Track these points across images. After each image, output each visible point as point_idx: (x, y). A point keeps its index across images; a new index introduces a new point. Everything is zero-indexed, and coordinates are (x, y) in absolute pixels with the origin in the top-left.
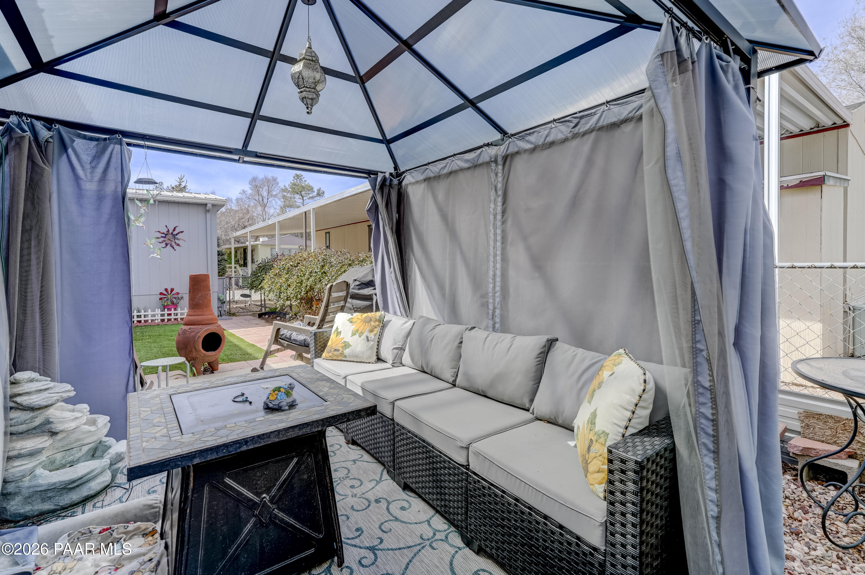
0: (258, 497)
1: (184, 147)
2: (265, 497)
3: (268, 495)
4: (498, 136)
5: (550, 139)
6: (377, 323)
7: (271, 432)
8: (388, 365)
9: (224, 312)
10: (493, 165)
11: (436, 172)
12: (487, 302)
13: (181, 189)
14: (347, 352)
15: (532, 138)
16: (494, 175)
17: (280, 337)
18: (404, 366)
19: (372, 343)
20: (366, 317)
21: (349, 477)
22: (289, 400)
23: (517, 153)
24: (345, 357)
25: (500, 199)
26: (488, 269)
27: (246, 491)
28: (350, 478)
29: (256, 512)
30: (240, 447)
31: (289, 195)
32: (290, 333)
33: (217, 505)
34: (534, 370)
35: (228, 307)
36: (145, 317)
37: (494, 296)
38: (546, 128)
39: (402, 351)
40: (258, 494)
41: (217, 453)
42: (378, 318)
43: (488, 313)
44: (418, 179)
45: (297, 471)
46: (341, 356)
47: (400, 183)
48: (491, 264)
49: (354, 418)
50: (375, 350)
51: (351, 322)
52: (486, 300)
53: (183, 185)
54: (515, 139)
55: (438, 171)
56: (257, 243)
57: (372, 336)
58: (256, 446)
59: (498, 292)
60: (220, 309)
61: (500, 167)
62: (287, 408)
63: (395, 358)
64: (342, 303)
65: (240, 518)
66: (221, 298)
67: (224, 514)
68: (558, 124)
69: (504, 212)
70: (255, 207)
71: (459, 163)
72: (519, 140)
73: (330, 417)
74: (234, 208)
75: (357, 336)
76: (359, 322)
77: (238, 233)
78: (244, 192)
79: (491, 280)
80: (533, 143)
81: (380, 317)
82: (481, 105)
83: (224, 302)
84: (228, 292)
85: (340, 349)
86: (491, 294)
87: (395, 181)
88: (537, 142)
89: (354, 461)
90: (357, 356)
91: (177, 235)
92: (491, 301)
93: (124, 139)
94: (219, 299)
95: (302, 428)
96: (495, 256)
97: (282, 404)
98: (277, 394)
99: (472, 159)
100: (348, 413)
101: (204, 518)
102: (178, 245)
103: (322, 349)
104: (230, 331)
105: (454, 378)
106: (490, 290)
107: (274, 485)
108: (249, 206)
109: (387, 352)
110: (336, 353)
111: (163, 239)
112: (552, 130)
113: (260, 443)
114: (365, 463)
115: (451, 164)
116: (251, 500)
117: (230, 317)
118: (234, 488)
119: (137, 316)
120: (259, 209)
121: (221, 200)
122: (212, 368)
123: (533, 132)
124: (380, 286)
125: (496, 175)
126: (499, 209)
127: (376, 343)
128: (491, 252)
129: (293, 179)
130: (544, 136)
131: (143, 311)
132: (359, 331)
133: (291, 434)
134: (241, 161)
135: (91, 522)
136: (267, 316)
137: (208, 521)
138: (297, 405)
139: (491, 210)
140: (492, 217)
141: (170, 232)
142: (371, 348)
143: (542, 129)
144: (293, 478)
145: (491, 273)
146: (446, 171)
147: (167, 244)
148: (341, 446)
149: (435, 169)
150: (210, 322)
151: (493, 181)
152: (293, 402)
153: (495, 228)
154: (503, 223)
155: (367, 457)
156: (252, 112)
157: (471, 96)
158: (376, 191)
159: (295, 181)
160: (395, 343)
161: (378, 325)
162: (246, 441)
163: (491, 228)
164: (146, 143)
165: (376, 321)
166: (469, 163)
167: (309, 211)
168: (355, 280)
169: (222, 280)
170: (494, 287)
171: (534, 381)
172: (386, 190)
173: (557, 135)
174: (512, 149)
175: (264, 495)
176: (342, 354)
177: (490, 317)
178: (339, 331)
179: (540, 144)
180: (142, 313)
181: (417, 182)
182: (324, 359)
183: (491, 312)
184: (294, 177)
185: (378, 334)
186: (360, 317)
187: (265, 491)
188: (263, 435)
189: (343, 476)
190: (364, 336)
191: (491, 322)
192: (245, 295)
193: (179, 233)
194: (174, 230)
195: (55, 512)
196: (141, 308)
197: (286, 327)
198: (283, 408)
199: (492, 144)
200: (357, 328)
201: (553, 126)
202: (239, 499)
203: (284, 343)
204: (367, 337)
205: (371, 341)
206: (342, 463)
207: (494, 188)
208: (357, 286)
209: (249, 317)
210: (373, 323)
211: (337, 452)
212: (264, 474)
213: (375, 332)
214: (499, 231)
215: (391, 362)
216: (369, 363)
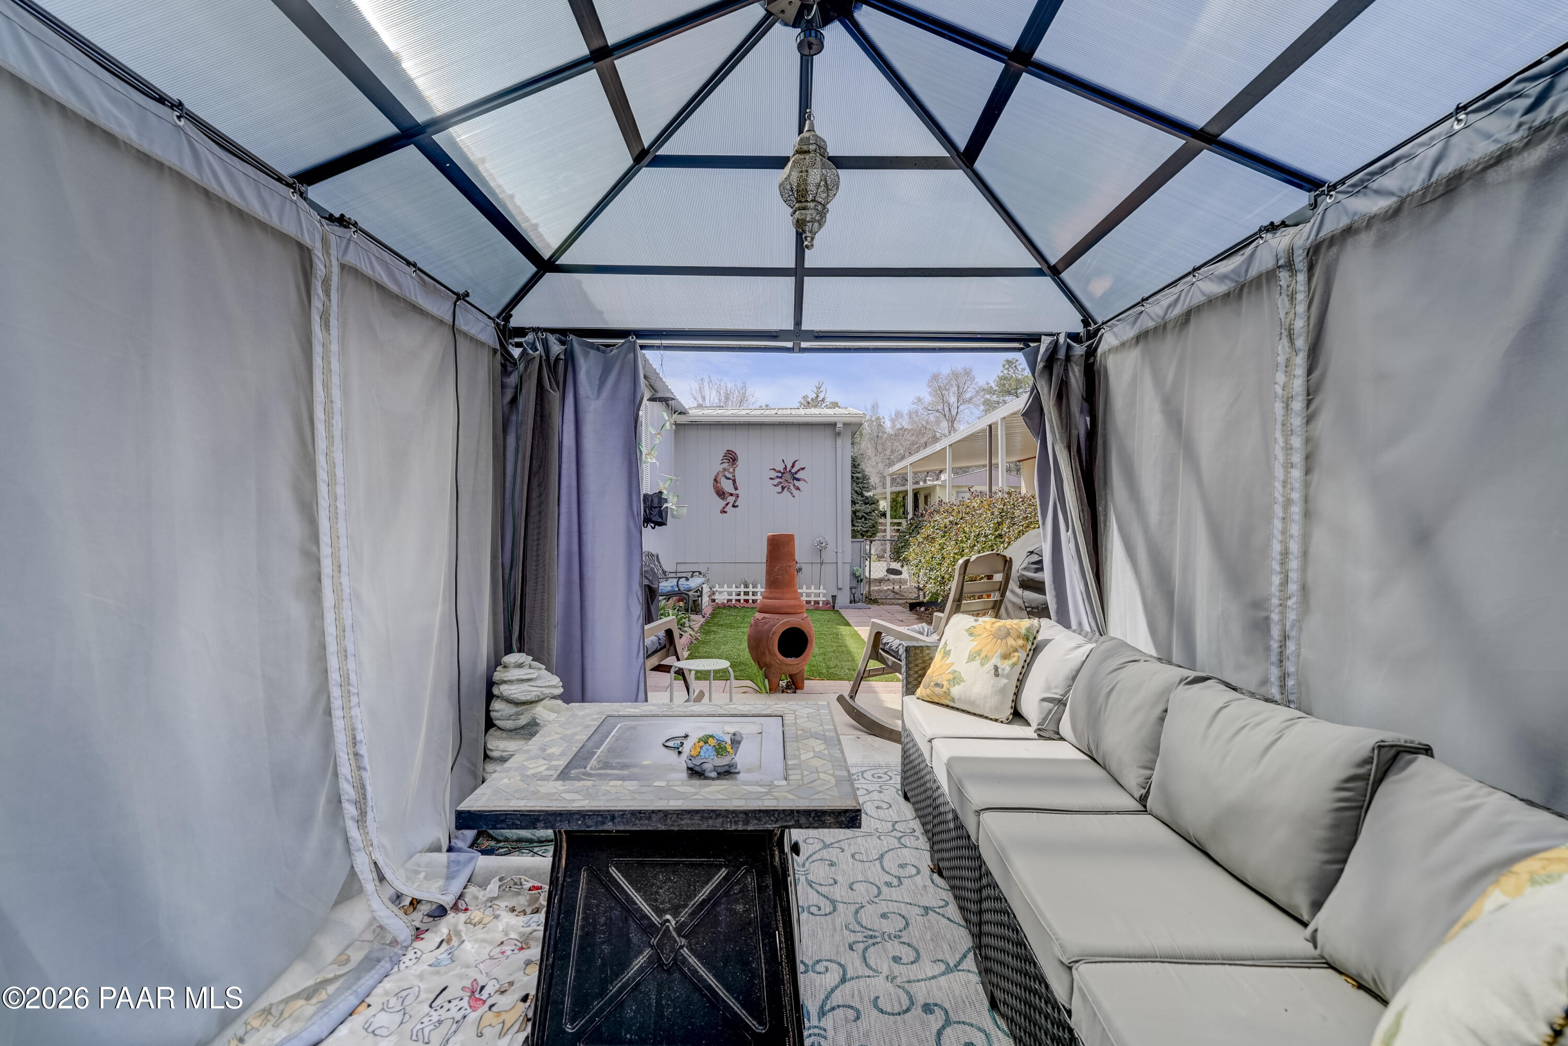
0: (658, 917)
1: (712, 340)
2: (668, 921)
3: (674, 918)
4: (1300, 199)
5: (1446, 168)
6: (1021, 642)
7: (653, 812)
8: (1029, 732)
9: (860, 597)
10: (1284, 275)
11: (1158, 316)
12: (1267, 619)
13: (816, 402)
14: (956, 691)
15: (1387, 181)
16: (1286, 300)
17: (881, 646)
18: (1062, 739)
19: (1004, 681)
20: (999, 629)
21: (900, 937)
22: (723, 761)
23: (1349, 231)
24: (953, 700)
25: (1300, 361)
26: (1270, 537)
27: (641, 899)
28: (902, 940)
29: (654, 941)
30: (603, 823)
31: (995, 398)
32: (897, 642)
33: (598, 906)
34: (1328, 820)
35: (867, 589)
36: (753, 595)
37: (1283, 605)
38: (1432, 138)
39: (1062, 707)
40: (660, 912)
41: (569, 822)
42: (1023, 631)
43: (1268, 649)
44: (1125, 338)
45: (726, 894)
46: (946, 698)
47: (1091, 352)
48: (1278, 524)
49: (811, 824)
50: (1011, 697)
51: (971, 634)
52: (1264, 614)
53: (821, 396)
54: (1341, 197)
55: (1161, 313)
56: (936, 483)
57: (1005, 666)
58: (628, 828)
59: (1293, 595)
60: (854, 591)
61: (1302, 277)
62: (714, 774)
63: (1045, 719)
64: (996, 596)
65: (629, 940)
66: (858, 574)
67: (605, 924)
68: (1473, 117)
69: (1311, 394)
70: (938, 422)
71: (1208, 287)
72: (1352, 195)
73: (760, 811)
74: (906, 427)
75: (977, 662)
76: (985, 635)
77: (896, 468)
78: (919, 400)
79: (1276, 567)
80: (1391, 194)
81: (1028, 630)
82: (1231, 135)
83: (861, 580)
84: (867, 563)
85: (945, 683)
86: (1275, 601)
87: (1079, 350)
88: (1406, 187)
89: (926, 909)
90: (972, 703)
91: (796, 473)
92: (1275, 617)
93: (638, 341)
94: (853, 575)
95: (707, 818)
96: (1288, 502)
97: (705, 766)
98: (701, 747)
99: (1233, 271)
100: (798, 811)
101: (578, 920)
102: (798, 489)
103: (919, 679)
104: (856, 628)
105: (1143, 791)
106: (1275, 589)
107: (686, 906)
108: (927, 422)
109: (1031, 706)
110: (937, 690)
111: (779, 480)
112: (1454, 140)
113: (635, 825)
114: (945, 921)
115: (1189, 292)
116: (646, 917)
117: (869, 606)
118: (622, 887)
119: (745, 592)
120: (944, 424)
121: (856, 415)
122: (794, 685)
123: (1394, 163)
124: (1051, 566)
125: (1292, 298)
126: (1298, 384)
127: (1015, 682)
128: (1277, 494)
129: (1002, 369)
130: (1427, 165)
131: (751, 586)
132: (983, 654)
133: (687, 824)
134: (796, 349)
135: (525, 871)
136: (923, 609)
137: (583, 927)
138: (738, 773)
139: (1279, 389)
140: (1279, 407)
141: (788, 470)
142: (1002, 691)
143: (1421, 145)
144: (716, 904)
145: (1277, 547)
146: (1178, 311)
147: (783, 488)
148: (918, 872)
149: (1156, 310)
150: (792, 611)
151: (1282, 315)
152: (730, 766)
153: (1288, 432)
154: (1309, 420)
155: (953, 910)
156: (794, 266)
157: (1199, 119)
158: (1036, 374)
159: (1006, 372)
160: (1048, 689)
161: (1023, 647)
162: (612, 815)
163: (1278, 434)
164: (664, 342)
165: (1019, 637)
166: (1228, 282)
167: (996, 423)
168: (1032, 552)
169: (858, 545)
170: (1285, 582)
171: (1328, 851)
172: (1057, 369)
173: (1470, 150)
174: (1334, 223)
175: (668, 917)
176: (947, 694)
177: (1274, 658)
178: (947, 649)
179: (1415, 189)
180: (751, 589)
181: (1123, 344)
182: (918, 698)
183: (1275, 645)
184: (1004, 366)
185: (1021, 663)
186: (988, 626)
187: (669, 909)
188: (640, 812)
189: (892, 931)
190: (989, 666)
191: (1275, 673)
192: (894, 570)
193: (799, 470)
194: (793, 466)
195: (532, 843)
196: (750, 581)
197: (890, 632)
198: (707, 774)
199: (1284, 224)
200: (979, 647)
201: (1457, 127)
202: (629, 909)
203: (888, 659)
204: (996, 668)
205: (1003, 676)
206: (902, 905)
207: (1285, 333)
208: (1033, 563)
209: (898, 607)
210: (1011, 641)
211: (905, 881)
212: (670, 879)
213: (1014, 660)
214: (1297, 442)
215: (1034, 725)
216: (996, 720)
